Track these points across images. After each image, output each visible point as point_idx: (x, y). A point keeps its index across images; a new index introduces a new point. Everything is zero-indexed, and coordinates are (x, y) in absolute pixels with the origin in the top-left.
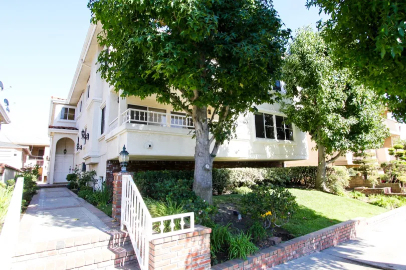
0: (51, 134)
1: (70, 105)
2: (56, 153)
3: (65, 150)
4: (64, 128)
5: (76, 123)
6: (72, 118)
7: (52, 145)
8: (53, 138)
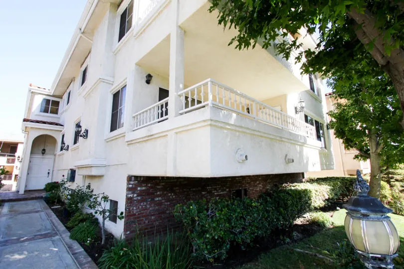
0: (26, 130)
1: (53, 96)
2: (32, 153)
3: (44, 150)
4: (44, 123)
5: (59, 118)
6: (55, 112)
7: (27, 143)
8: (28, 134)
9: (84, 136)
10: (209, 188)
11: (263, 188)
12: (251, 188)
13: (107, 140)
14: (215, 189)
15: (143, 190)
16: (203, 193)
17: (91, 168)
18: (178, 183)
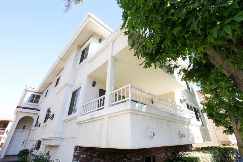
0: (17, 113)
1: (38, 93)
2: (16, 128)
3: (25, 126)
4: (29, 109)
5: (38, 106)
6: (37, 102)
7: (15, 122)
8: (17, 116)
9: (51, 118)
10: (129, 155)
12: (157, 156)
13: (65, 121)
14: (133, 157)
15: (84, 157)
16: (125, 159)
17: (51, 140)
18: (108, 152)
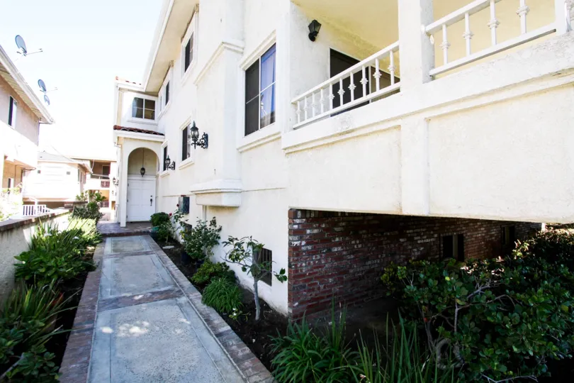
0: (118, 142)
2: (129, 173)
8: (121, 148)
9: (204, 144)
10: (411, 231)
11: (487, 234)
12: (469, 234)
13: (240, 150)
14: (418, 234)
15: (314, 234)
16: (402, 240)
17: (218, 195)
18: (365, 223)
